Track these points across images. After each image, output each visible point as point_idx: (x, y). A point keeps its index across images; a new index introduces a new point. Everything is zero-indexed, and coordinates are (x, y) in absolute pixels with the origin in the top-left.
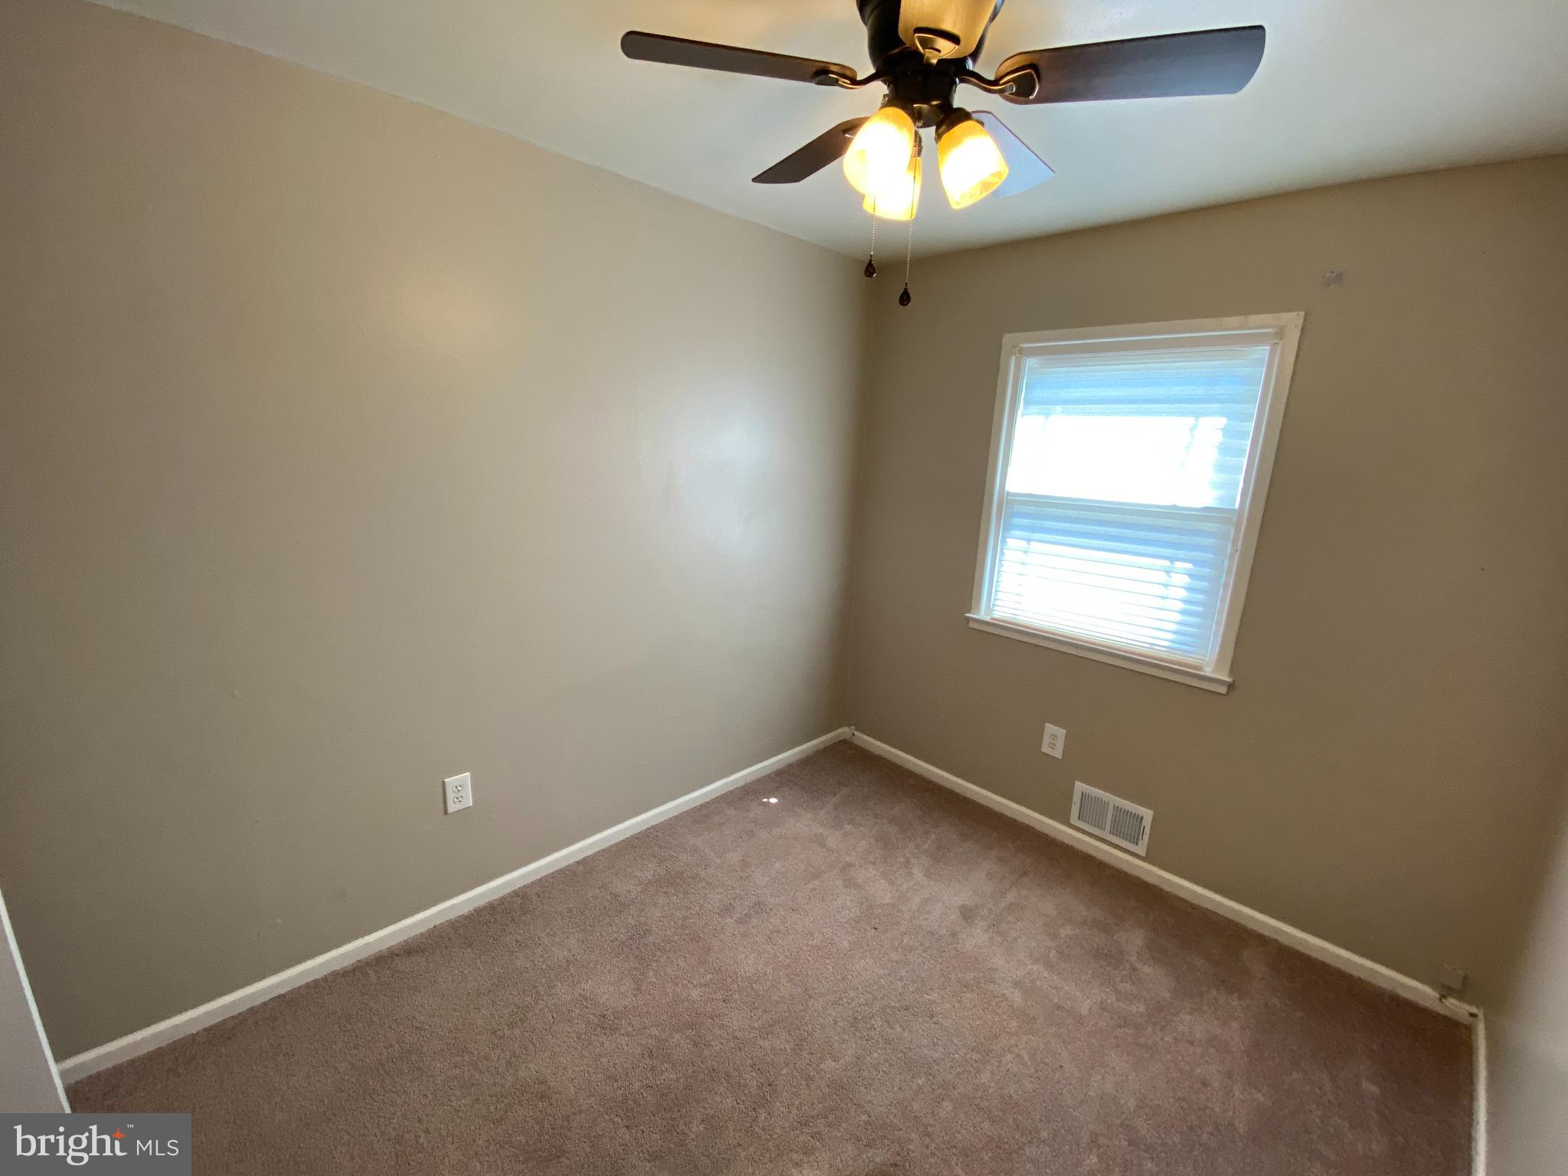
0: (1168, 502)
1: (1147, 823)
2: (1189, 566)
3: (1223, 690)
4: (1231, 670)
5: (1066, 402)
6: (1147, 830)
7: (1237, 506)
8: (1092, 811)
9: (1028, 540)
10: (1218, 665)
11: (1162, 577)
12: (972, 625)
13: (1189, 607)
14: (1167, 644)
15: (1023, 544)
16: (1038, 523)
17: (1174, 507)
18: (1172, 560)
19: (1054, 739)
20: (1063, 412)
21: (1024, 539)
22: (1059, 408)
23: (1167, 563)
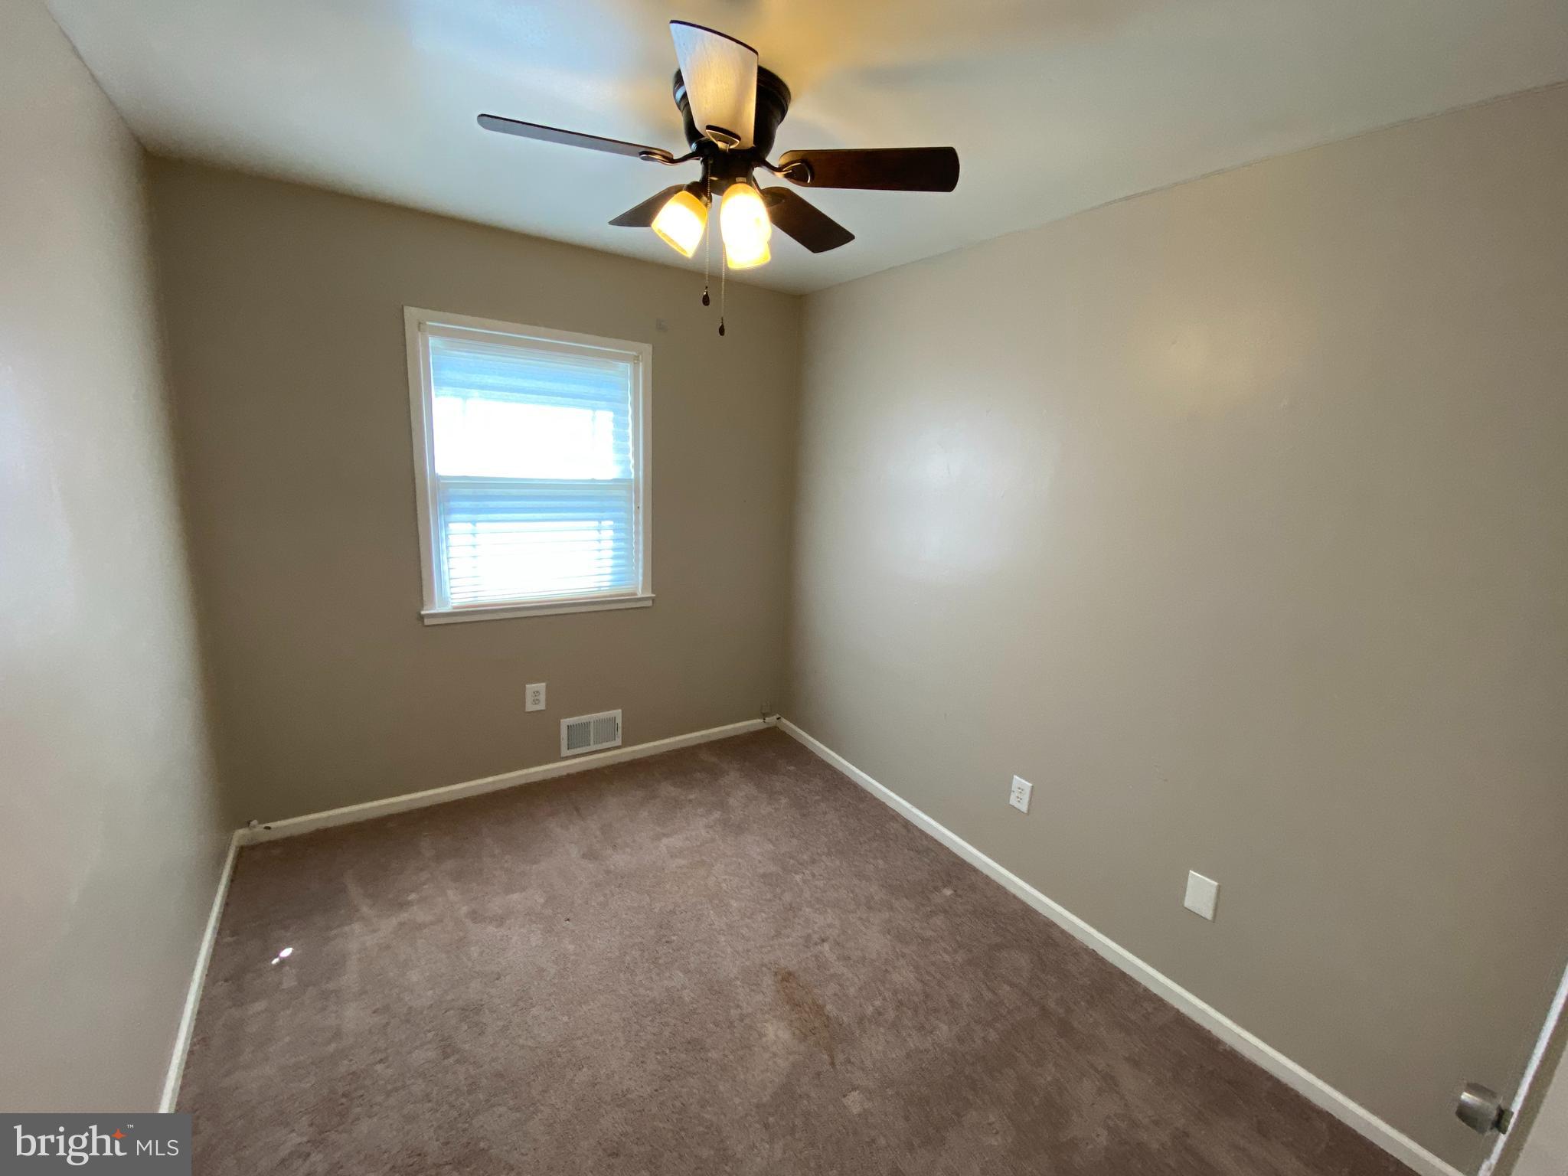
0: (589, 477)
1: (619, 721)
2: (611, 523)
3: (649, 603)
4: (652, 589)
5: (482, 387)
6: (620, 725)
7: (633, 476)
8: (578, 736)
9: (474, 522)
10: (644, 588)
11: (595, 535)
12: (427, 622)
13: (616, 553)
14: (609, 584)
15: (469, 527)
16: (481, 504)
17: (593, 480)
18: (600, 520)
19: (536, 695)
20: (481, 397)
21: (469, 521)
22: (475, 392)
23: (596, 523)
